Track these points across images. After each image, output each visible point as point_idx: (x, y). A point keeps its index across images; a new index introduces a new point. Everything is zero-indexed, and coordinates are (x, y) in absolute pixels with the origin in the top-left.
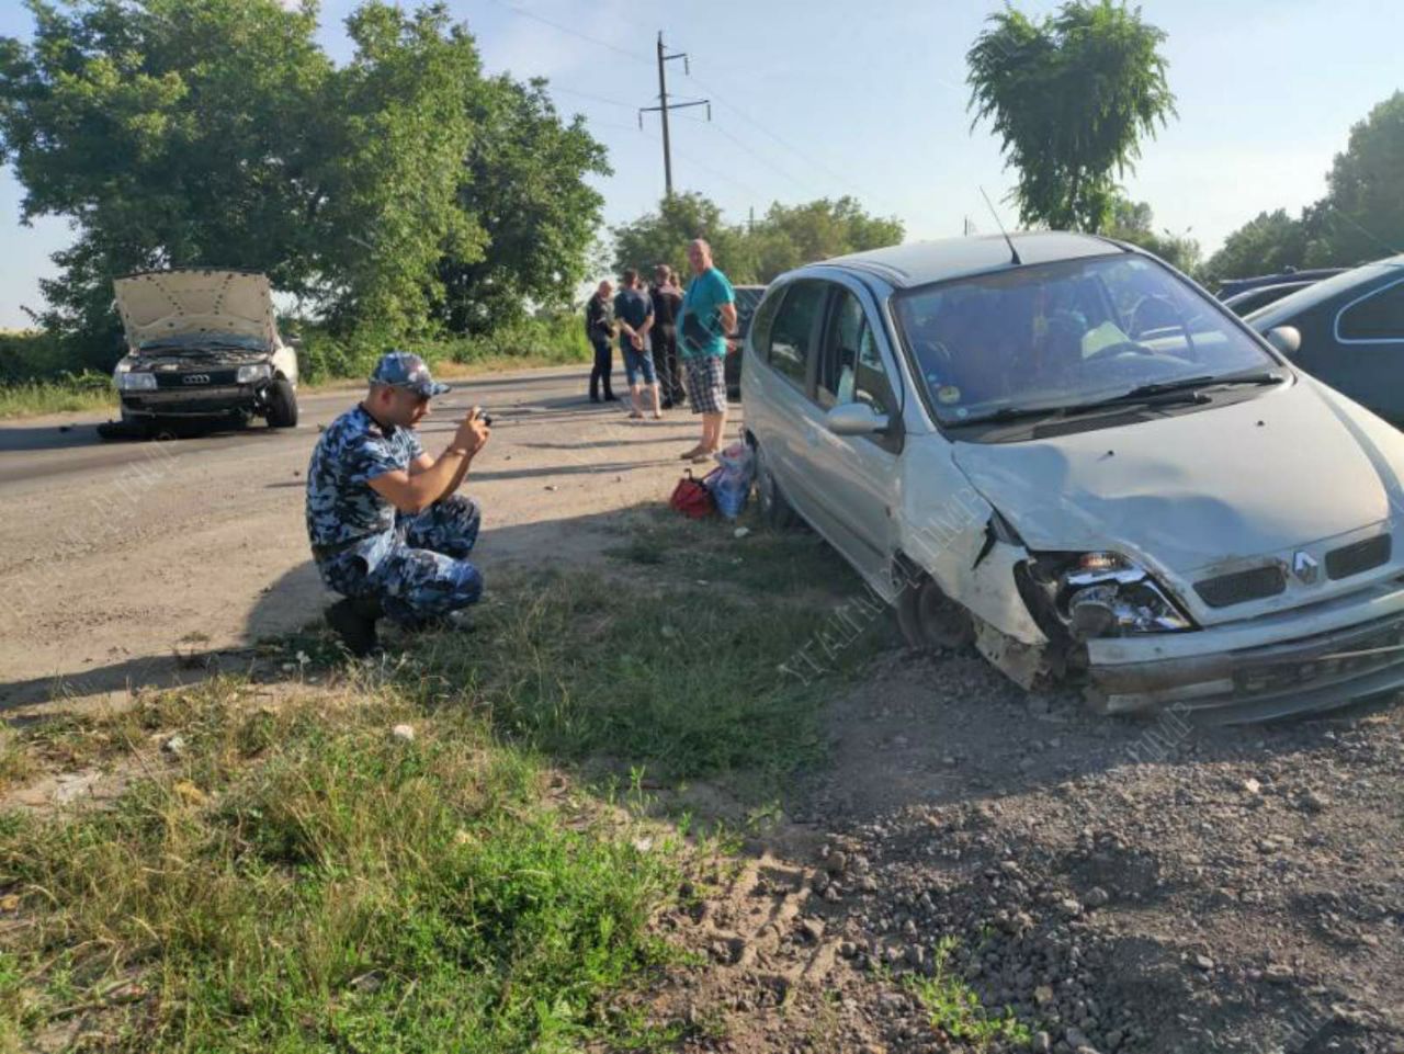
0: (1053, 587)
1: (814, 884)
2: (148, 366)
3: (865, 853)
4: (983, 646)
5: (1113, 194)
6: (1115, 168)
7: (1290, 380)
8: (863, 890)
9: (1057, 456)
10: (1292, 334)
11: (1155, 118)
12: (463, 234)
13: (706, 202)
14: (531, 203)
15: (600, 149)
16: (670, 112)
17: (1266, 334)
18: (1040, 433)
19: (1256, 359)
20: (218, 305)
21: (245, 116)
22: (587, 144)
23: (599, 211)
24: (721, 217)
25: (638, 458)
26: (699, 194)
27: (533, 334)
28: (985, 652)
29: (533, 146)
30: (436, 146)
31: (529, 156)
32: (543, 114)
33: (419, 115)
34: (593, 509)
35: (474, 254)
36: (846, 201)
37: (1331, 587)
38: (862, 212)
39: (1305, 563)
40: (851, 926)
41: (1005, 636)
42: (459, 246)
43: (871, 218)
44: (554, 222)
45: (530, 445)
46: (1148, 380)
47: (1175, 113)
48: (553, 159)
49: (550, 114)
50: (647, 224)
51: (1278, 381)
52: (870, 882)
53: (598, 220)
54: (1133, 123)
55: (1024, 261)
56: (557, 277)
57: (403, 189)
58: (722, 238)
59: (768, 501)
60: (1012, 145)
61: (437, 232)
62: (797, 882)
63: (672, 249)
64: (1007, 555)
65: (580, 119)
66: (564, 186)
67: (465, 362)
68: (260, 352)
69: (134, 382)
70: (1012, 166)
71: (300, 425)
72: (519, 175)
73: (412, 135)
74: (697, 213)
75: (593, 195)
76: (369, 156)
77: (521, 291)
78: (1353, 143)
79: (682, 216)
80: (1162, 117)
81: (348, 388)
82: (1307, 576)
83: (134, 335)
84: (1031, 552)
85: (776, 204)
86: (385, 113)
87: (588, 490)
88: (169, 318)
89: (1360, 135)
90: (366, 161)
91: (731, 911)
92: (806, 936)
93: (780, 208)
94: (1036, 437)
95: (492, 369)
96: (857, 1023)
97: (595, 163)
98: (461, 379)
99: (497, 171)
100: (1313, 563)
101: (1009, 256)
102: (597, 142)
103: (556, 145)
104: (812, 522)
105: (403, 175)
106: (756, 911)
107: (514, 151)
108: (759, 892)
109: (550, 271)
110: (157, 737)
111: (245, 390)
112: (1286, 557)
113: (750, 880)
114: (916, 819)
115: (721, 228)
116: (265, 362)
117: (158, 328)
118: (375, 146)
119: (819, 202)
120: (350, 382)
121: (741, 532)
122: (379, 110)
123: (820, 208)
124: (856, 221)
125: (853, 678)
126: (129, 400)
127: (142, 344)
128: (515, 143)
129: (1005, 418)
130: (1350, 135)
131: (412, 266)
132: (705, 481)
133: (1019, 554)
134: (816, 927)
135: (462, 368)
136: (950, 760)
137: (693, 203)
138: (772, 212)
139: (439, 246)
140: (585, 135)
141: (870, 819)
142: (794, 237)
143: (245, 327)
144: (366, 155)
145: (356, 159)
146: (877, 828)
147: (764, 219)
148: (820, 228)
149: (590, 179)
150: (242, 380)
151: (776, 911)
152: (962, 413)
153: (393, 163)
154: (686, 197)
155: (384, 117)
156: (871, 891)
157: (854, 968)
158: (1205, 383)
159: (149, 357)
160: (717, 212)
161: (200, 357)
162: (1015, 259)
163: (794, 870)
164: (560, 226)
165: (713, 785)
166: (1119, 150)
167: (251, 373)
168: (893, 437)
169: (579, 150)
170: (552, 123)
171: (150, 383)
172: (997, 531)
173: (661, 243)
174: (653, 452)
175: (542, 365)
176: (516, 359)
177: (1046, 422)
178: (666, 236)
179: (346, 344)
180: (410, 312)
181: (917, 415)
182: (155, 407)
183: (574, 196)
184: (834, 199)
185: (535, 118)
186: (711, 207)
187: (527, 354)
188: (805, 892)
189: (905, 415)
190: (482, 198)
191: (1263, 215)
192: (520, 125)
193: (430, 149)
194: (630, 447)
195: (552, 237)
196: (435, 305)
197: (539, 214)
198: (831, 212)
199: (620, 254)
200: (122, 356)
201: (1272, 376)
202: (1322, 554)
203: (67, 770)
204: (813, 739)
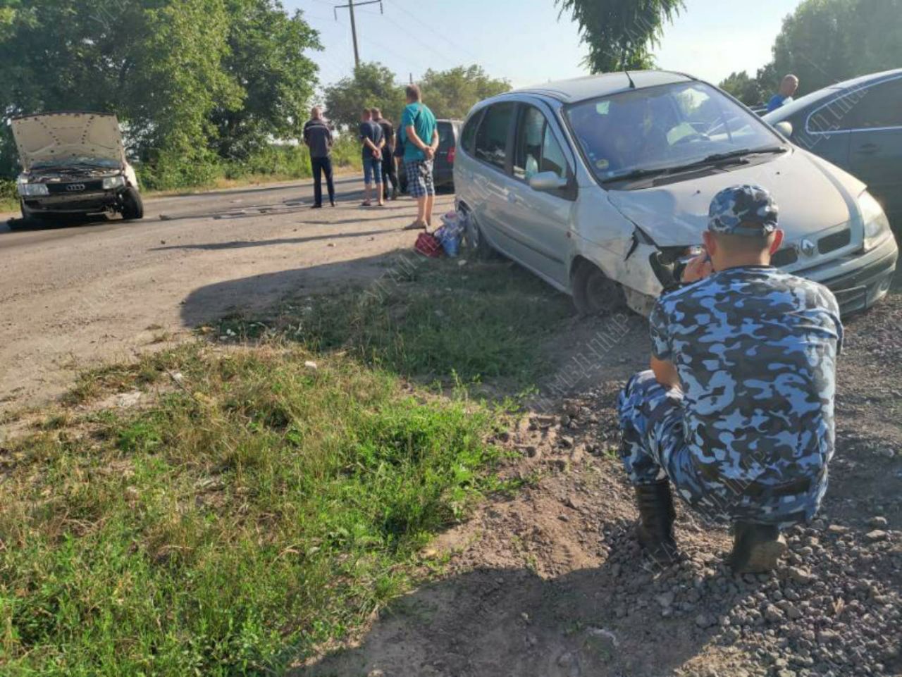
0: (671, 267)
1: (562, 423)
2: (40, 179)
3: (586, 406)
4: (631, 304)
5: (647, 60)
6: (648, 42)
7: (791, 150)
8: (591, 422)
9: (668, 195)
10: (787, 126)
11: (673, 10)
12: (229, 91)
13: (384, 69)
14: (271, 70)
15: (314, 32)
16: (355, 8)
17: (774, 126)
18: (657, 183)
19: (771, 140)
20: (84, 138)
21: (70, 10)
22: (306, 29)
23: (316, 74)
24: (395, 79)
25: (378, 229)
26: (379, 63)
27: (275, 159)
28: (633, 308)
29: (269, 30)
30: (207, 30)
31: (266, 37)
32: (275, 9)
33: (194, 9)
34: (366, 255)
35: (236, 105)
36: (474, 67)
37: (821, 258)
38: (485, 75)
39: (808, 246)
40: (588, 438)
41: (645, 296)
42: (226, 99)
43: (491, 79)
44: (288, 83)
45: (306, 222)
46: (713, 153)
47: (685, 7)
48: (283, 40)
49: (280, 9)
50: (345, 84)
51: (784, 151)
52: (593, 417)
53: (316, 81)
54: (658, 13)
55: (637, 86)
56: (290, 120)
57: (187, 60)
58: (396, 93)
59: (476, 245)
60: (584, 27)
61: (210, 90)
62: (553, 423)
63: (363, 102)
64: (645, 251)
65: (299, 12)
66: (291, 59)
67: (234, 179)
68: (114, 169)
69: (31, 190)
70: (584, 42)
71: (145, 217)
72: (260, 51)
73: (190, 22)
74: (379, 76)
75: (312, 64)
76: (162, 38)
77: (266, 129)
78: (785, 28)
79: (368, 79)
80: (677, 10)
81: (159, 197)
82: (809, 252)
83: (26, 159)
84: (659, 248)
85: (429, 70)
86: (169, 8)
87: (355, 245)
88: (50, 147)
89: (789, 23)
90: (160, 41)
91: (521, 437)
92: (566, 445)
93: (433, 73)
94: (654, 186)
95: (252, 183)
96: (604, 476)
97: (312, 42)
98: (233, 189)
99: (246, 48)
100: (812, 245)
101: (628, 84)
102: (312, 28)
103: (284, 30)
104: (507, 253)
105: (186, 50)
106: (534, 436)
107: (258, 35)
108: (532, 428)
109: (286, 117)
110: (164, 374)
111: (109, 194)
112: (798, 242)
113: (525, 424)
114: (611, 388)
115: (395, 87)
116: (119, 175)
117: (42, 154)
118: (165, 30)
119: (457, 69)
120: (159, 193)
121: (462, 262)
122: (165, 6)
123: (457, 73)
124: (481, 81)
125: (552, 331)
126: (30, 202)
127: (32, 164)
128: (257, 29)
129: (636, 176)
130: (782, 24)
131: (197, 111)
132: (436, 234)
133: (653, 249)
134: (570, 440)
135: (232, 182)
136: (623, 360)
137: (375, 69)
138: (427, 75)
139: (213, 99)
140: (303, 23)
141: (586, 390)
142: (442, 92)
143: (102, 152)
144: (160, 37)
145: (153, 41)
146: (591, 394)
147: (421, 79)
148: (459, 86)
149: (308, 53)
150: (106, 187)
151: (544, 436)
152: (611, 174)
153: (178, 43)
154: (370, 66)
155: (169, 10)
156: (595, 422)
157: (595, 456)
158: (745, 153)
159: (39, 173)
160: (392, 76)
161: (74, 173)
162: (632, 84)
163: (549, 417)
164: (291, 86)
165: (490, 384)
166: (651, 31)
167: (112, 182)
168: (569, 191)
169: (299, 34)
170: (281, 15)
171: (44, 190)
172: (639, 237)
173: (355, 97)
174: (386, 224)
175: (284, 179)
176: (267, 176)
177: (659, 177)
178: (359, 92)
179: (154, 167)
180: (195, 145)
181: (585, 176)
182: (49, 206)
183: (299, 65)
184: (467, 66)
185: (269, 11)
186: (387, 72)
187: (273, 172)
188: (558, 426)
189: (578, 177)
190: (237, 68)
191: (733, 75)
192: (260, 16)
193: (203, 33)
194: (370, 222)
195: (287, 93)
196: (211, 139)
197: (276, 77)
198: (465, 76)
199: (328, 104)
200: (18, 174)
201: (782, 148)
202: (816, 241)
203: (120, 391)
204: (539, 360)
